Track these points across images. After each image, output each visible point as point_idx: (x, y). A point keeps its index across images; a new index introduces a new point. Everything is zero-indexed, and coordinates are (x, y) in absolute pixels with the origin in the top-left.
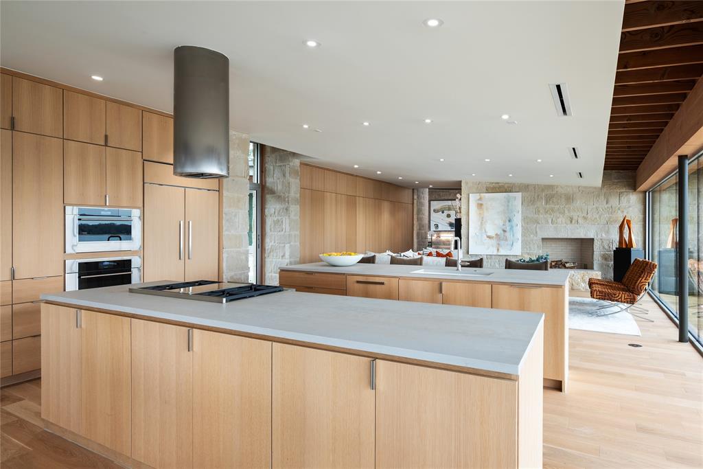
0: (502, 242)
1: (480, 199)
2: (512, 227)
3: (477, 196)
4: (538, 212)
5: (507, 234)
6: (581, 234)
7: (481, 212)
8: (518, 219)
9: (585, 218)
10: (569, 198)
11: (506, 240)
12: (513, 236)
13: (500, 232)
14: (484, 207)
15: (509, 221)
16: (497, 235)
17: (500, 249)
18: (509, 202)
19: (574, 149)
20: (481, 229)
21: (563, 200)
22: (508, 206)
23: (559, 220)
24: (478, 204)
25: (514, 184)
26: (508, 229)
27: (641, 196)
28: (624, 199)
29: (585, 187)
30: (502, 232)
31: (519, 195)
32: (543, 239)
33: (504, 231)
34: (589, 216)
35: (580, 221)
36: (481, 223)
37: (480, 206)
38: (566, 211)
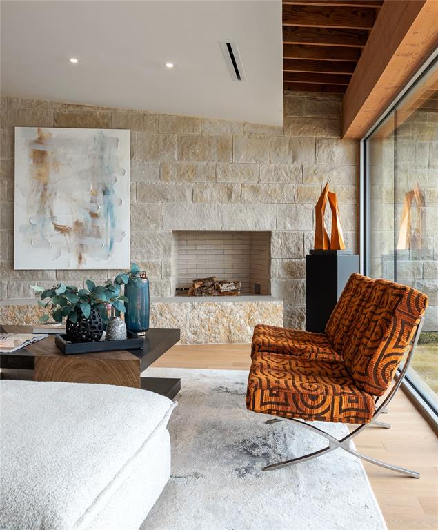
0: (89, 241)
1: (40, 140)
2: (110, 207)
3: (33, 133)
4: (164, 174)
5: (101, 223)
6: (248, 223)
7: (43, 171)
8: (122, 188)
9: (255, 190)
10: (226, 148)
11: (98, 235)
12: (113, 225)
13: (83, 217)
14: (50, 157)
15: (105, 192)
16: (77, 223)
17: (85, 256)
18: (103, 149)
19: (229, 45)
20: (42, 210)
21: (214, 150)
22: (102, 158)
23: (207, 193)
24: (35, 151)
25: (115, 110)
26: (101, 210)
27: (351, 147)
28: (323, 154)
29: (256, 126)
30: (89, 218)
31: (124, 136)
32: (180, 235)
33: (94, 215)
34: (263, 186)
35: (245, 196)
36: (42, 196)
37: (39, 156)
38: (220, 176)
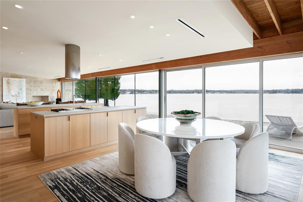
0: (18, 98)
1: (8, 80)
2: (22, 92)
3: (7, 79)
4: (31, 86)
5: (20, 95)
6: (45, 94)
7: (9, 85)
8: (24, 89)
9: (46, 89)
10: (41, 82)
11: (20, 97)
12: (23, 95)
13: (17, 94)
14: (10, 83)
15: (21, 90)
16: (16, 95)
17: (17, 101)
18: (20, 82)
20: (9, 92)
21: (39, 83)
22: (20, 84)
23: (38, 90)
24: (7, 82)
25: (22, 75)
26: (20, 93)
27: (61, 83)
28: (56, 83)
29: (47, 79)
30: (18, 94)
31: (25, 80)
32: (33, 96)
33: (19, 93)
34: (47, 88)
35: (44, 90)
36: (9, 90)
37: (8, 83)
38: (40, 87)
